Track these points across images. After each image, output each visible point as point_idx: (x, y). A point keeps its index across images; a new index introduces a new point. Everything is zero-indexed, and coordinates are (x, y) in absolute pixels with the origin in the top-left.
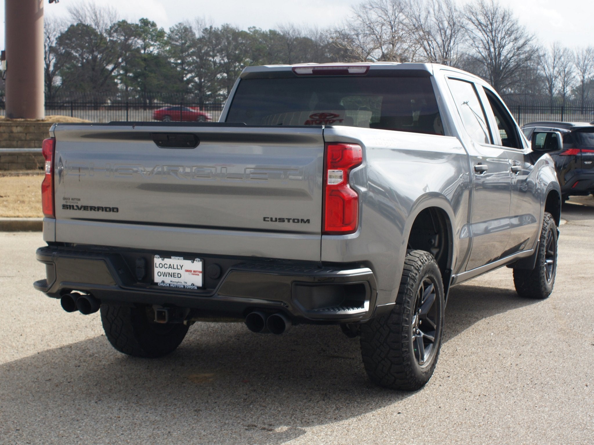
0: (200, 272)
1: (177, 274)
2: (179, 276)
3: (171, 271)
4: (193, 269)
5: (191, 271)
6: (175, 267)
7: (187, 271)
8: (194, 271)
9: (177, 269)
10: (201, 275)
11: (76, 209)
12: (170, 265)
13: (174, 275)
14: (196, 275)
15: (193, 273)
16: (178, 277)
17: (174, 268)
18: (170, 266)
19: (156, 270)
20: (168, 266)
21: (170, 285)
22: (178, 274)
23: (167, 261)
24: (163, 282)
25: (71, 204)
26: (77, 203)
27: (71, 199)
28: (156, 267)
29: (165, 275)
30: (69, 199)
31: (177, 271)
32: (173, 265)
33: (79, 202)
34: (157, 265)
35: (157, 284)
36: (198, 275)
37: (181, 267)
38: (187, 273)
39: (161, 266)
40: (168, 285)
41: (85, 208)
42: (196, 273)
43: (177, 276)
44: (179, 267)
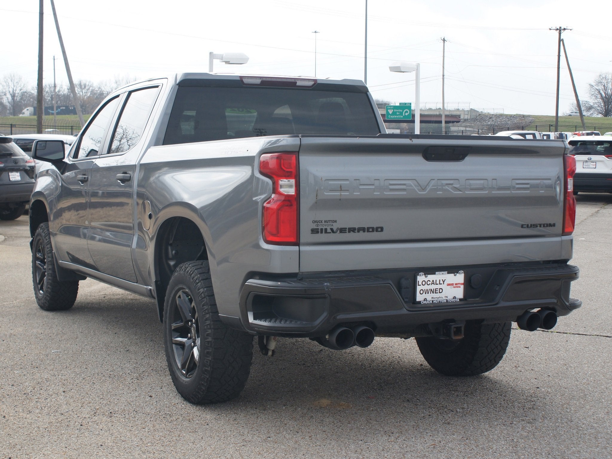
0: (461, 284)
1: (438, 290)
2: (441, 290)
3: (433, 287)
4: (454, 283)
5: (453, 284)
6: (438, 282)
7: (449, 285)
8: (456, 284)
9: (440, 284)
10: (462, 286)
11: (330, 233)
12: (433, 281)
13: (436, 291)
14: (457, 287)
15: (454, 286)
16: (440, 293)
17: (436, 284)
18: (433, 283)
19: (419, 288)
20: (431, 283)
21: (433, 301)
22: (440, 289)
23: (431, 277)
24: (425, 299)
25: (324, 228)
26: (332, 225)
27: (323, 222)
28: (419, 285)
29: (427, 292)
30: (322, 222)
31: (439, 286)
32: (436, 280)
33: (334, 224)
34: (420, 283)
35: (420, 302)
36: (460, 287)
37: (444, 282)
38: (449, 286)
39: (424, 283)
40: (431, 302)
41: (342, 230)
42: (458, 286)
43: (438, 292)
44: (442, 282)
